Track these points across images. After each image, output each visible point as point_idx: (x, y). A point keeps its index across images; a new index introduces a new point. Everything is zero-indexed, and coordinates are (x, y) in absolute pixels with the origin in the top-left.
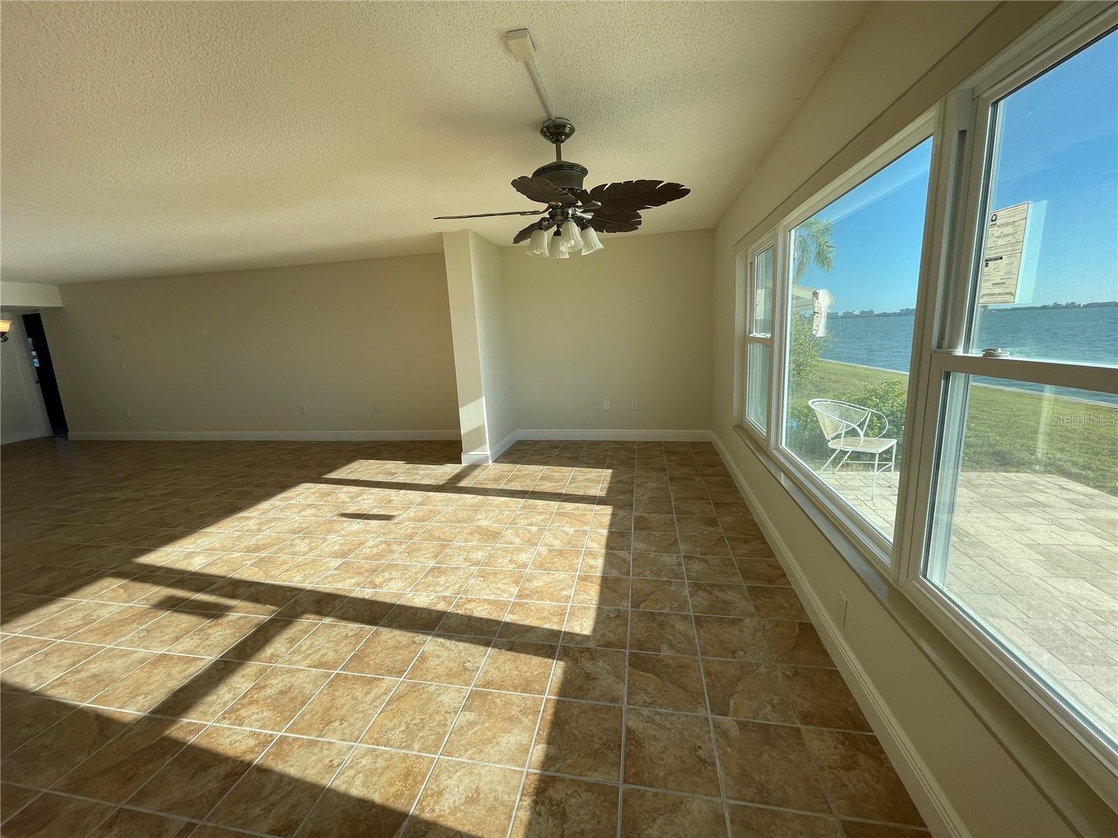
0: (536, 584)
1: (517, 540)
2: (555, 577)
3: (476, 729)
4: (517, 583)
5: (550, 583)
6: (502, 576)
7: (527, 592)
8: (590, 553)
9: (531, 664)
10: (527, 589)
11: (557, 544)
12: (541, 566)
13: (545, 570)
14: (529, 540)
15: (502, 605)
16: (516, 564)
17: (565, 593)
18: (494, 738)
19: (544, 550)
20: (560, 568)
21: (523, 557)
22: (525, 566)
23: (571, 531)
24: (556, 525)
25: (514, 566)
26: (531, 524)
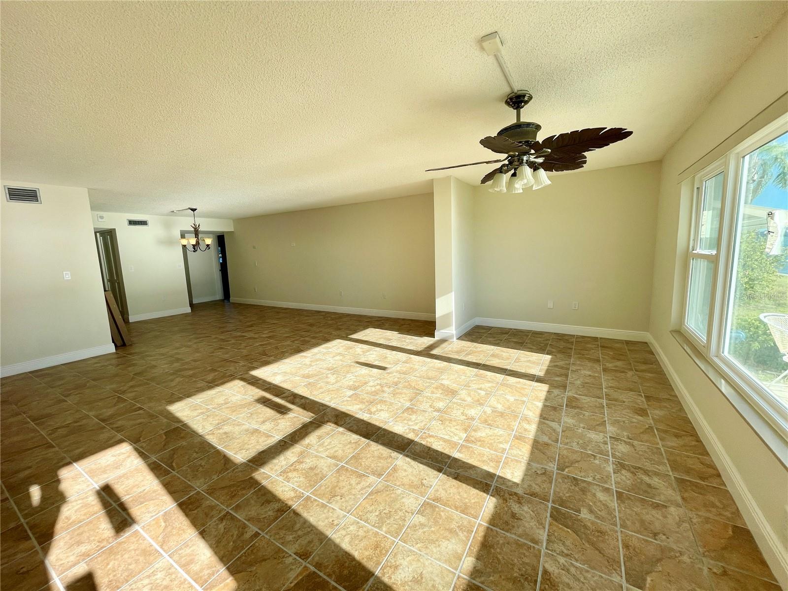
0: (479, 434)
1: (469, 399)
2: (495, 432)
3: (425, 530)
4: (466, 430)
5: (491, 436)
6: (454, 423)
7: (473, 439)
8: (526, 419)
9: (472, 494)
10: (473, 437)
11: (500, 407)
12: (486, 421)
13: (488, 425)
14: (478, 400)
15: (454, 445)
16: (466, 416)
17: (501, 446)
18: (437, 540)
19: (489, 410)
20: (500, 426)
21: (472, 412)
22: (473, 419)
23: (512, 399)
24: (500, 393)
25: (465, 417)
26: (481, 389)
